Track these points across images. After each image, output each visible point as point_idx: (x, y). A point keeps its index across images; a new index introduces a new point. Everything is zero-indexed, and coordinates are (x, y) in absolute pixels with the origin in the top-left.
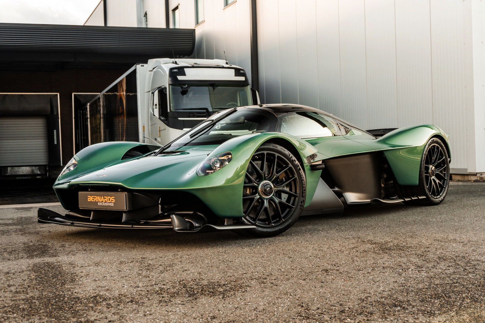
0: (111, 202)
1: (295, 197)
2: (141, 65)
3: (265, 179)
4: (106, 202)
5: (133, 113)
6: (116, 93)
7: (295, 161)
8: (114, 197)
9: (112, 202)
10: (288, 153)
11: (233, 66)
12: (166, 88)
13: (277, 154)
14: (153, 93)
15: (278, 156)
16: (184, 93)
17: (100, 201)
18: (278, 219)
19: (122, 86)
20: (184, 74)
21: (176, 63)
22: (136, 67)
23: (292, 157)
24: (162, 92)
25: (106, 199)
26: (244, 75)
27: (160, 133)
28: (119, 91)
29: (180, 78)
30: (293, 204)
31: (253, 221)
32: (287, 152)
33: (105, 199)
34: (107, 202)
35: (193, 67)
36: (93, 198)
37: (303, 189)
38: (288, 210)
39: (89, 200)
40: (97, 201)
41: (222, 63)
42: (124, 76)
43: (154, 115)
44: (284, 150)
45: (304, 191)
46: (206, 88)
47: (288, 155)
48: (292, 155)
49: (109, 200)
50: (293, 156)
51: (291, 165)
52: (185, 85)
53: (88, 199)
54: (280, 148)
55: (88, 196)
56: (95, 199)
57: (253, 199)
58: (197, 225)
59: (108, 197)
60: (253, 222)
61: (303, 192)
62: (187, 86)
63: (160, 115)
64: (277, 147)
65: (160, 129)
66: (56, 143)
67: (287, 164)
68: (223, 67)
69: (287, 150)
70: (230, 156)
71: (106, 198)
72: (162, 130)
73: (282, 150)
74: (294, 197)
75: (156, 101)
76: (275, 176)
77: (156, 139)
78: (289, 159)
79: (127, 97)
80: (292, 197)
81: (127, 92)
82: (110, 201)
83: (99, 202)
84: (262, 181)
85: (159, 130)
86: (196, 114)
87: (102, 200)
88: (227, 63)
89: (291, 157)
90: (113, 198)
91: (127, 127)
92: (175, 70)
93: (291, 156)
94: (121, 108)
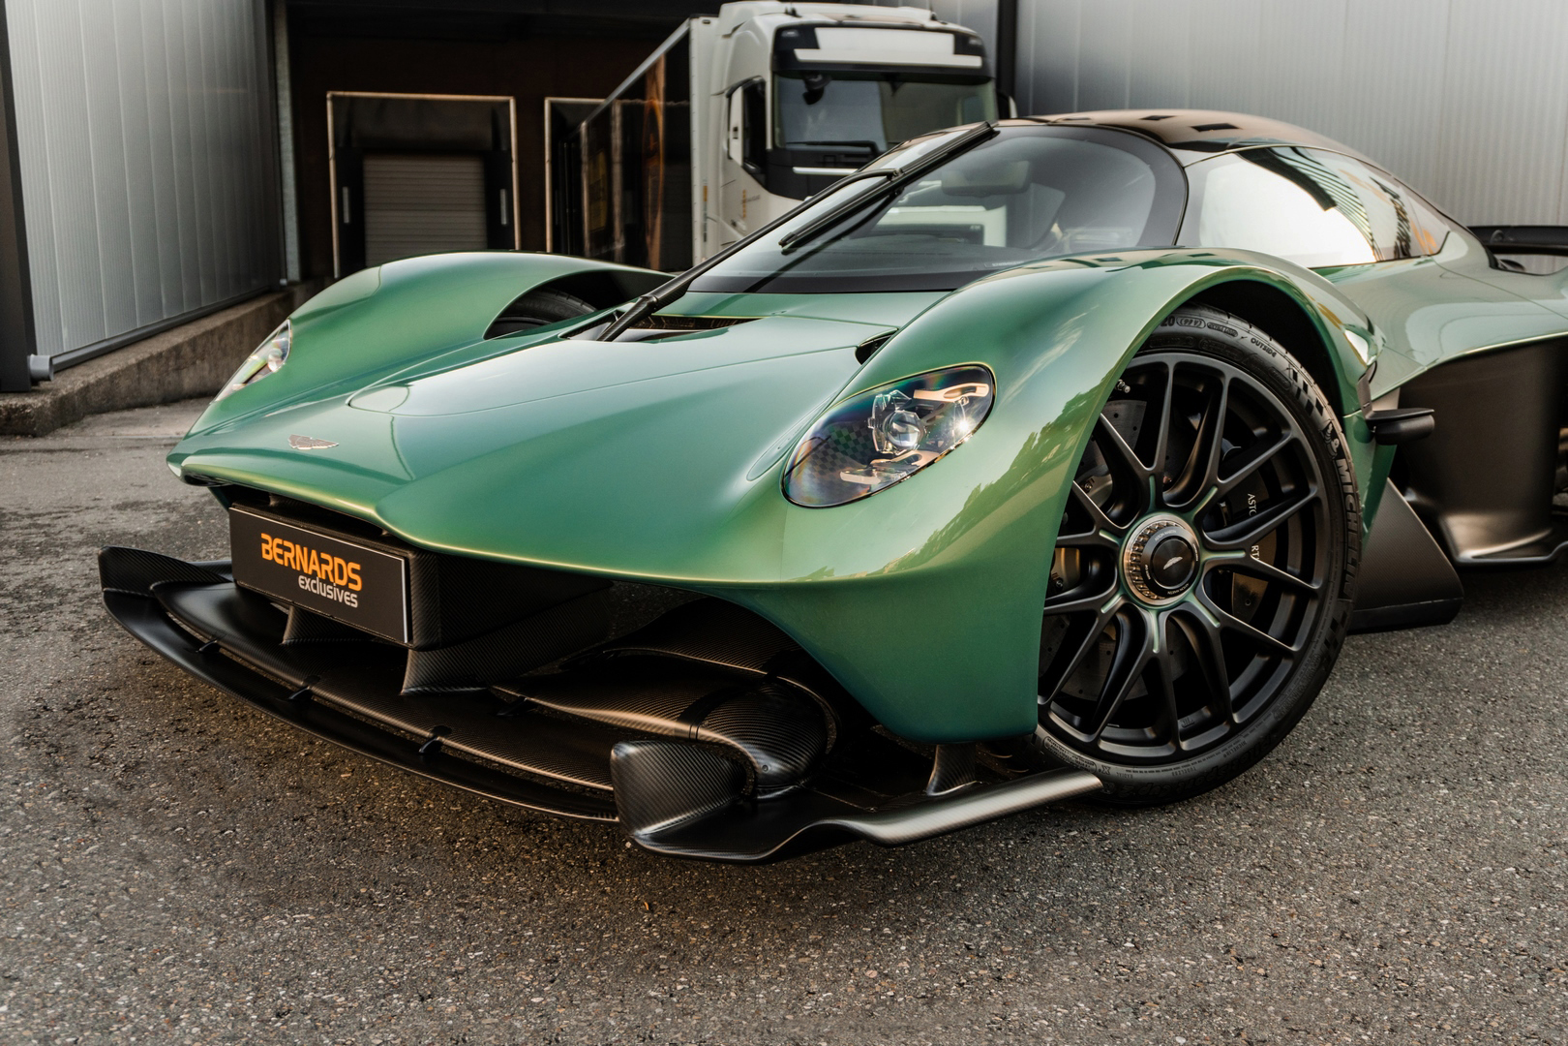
0: (346, 588)
1: (1304, 596)
2: (702, 19)
3: (1161, 507)
4: (327, 581)
5: (680, 151)
6: (639, 101)
7: (1320, 409)
8: (357, 567)
9: (351, 586)
10: (1287, 364)
11: (951, 26)
12: (763, 84)
13: (1230, 372)
14: (730, 96)
15: (1236, 382)
16: (813, 97)
17: (306, 571)
18: (1206, 712)
19: (655, 79)
20: (814, 44)
21: (793, 13)
22: (689, 25)
23: (1305, 386)
24: (753, 93)
25: (329, 568)
26: (977, 51)
27: (744, 206)
28: (648, 97)
29: (803, 55)
30: (1289, 636)
31: (1081, 728)
32: (1283, 360)
33: (324, 567)
34: (331, 584)
35: (840, 25)
36: (279, 546)
37: (1345, 554)
38: (1257, 663)
39: (267, 552)
40: (294, 567)
41: (921, 16)
42: (660, 52)
43: (730, 158)
44: (1269, 351)
45: (1351, 568)
46: (873, 88)
47: (1289, 374)
48: (1306, 374)
49: (341, 577)
50: (1312, 381)
51: (1295, 431)
52: (815, 73)
53: (264, 547)
54: (1247, 335)
55: (264, 536)
56: (287, 554)
57: (1090, 614)
58: (774, 766)
59: (338, 560)
60: (1082, 737)
61: (1345, 572)
62: (820, 78)
63: (745, 159)
64: (1233, 333)
65: (744, 196)
66: (504, 221)
67: (1277, 425)
68: (922, 29)
69: (1283, 351)
70: (982, 390)
71: (326, 562)
72: (750, 200)
73: (1259, 350)
74: (1293, 598)
75: (737, 118)
76: (1215, 491)
77: (734, 224)
78: (1292, 397)
79: (668, 111)
80: (1283, 598)
81: (667, 98)
82: (343, 583)
83: (302, 572)
84: (1144, 512)
85: (742, 199)
86: (844, 159)
87: (312, 567)
88: (933, 18)
89: (1302, 387)
90: (354, 571)
91: (666, 189)
92: (791, 34)
93: (1301, 379)
94: (652, 138)
